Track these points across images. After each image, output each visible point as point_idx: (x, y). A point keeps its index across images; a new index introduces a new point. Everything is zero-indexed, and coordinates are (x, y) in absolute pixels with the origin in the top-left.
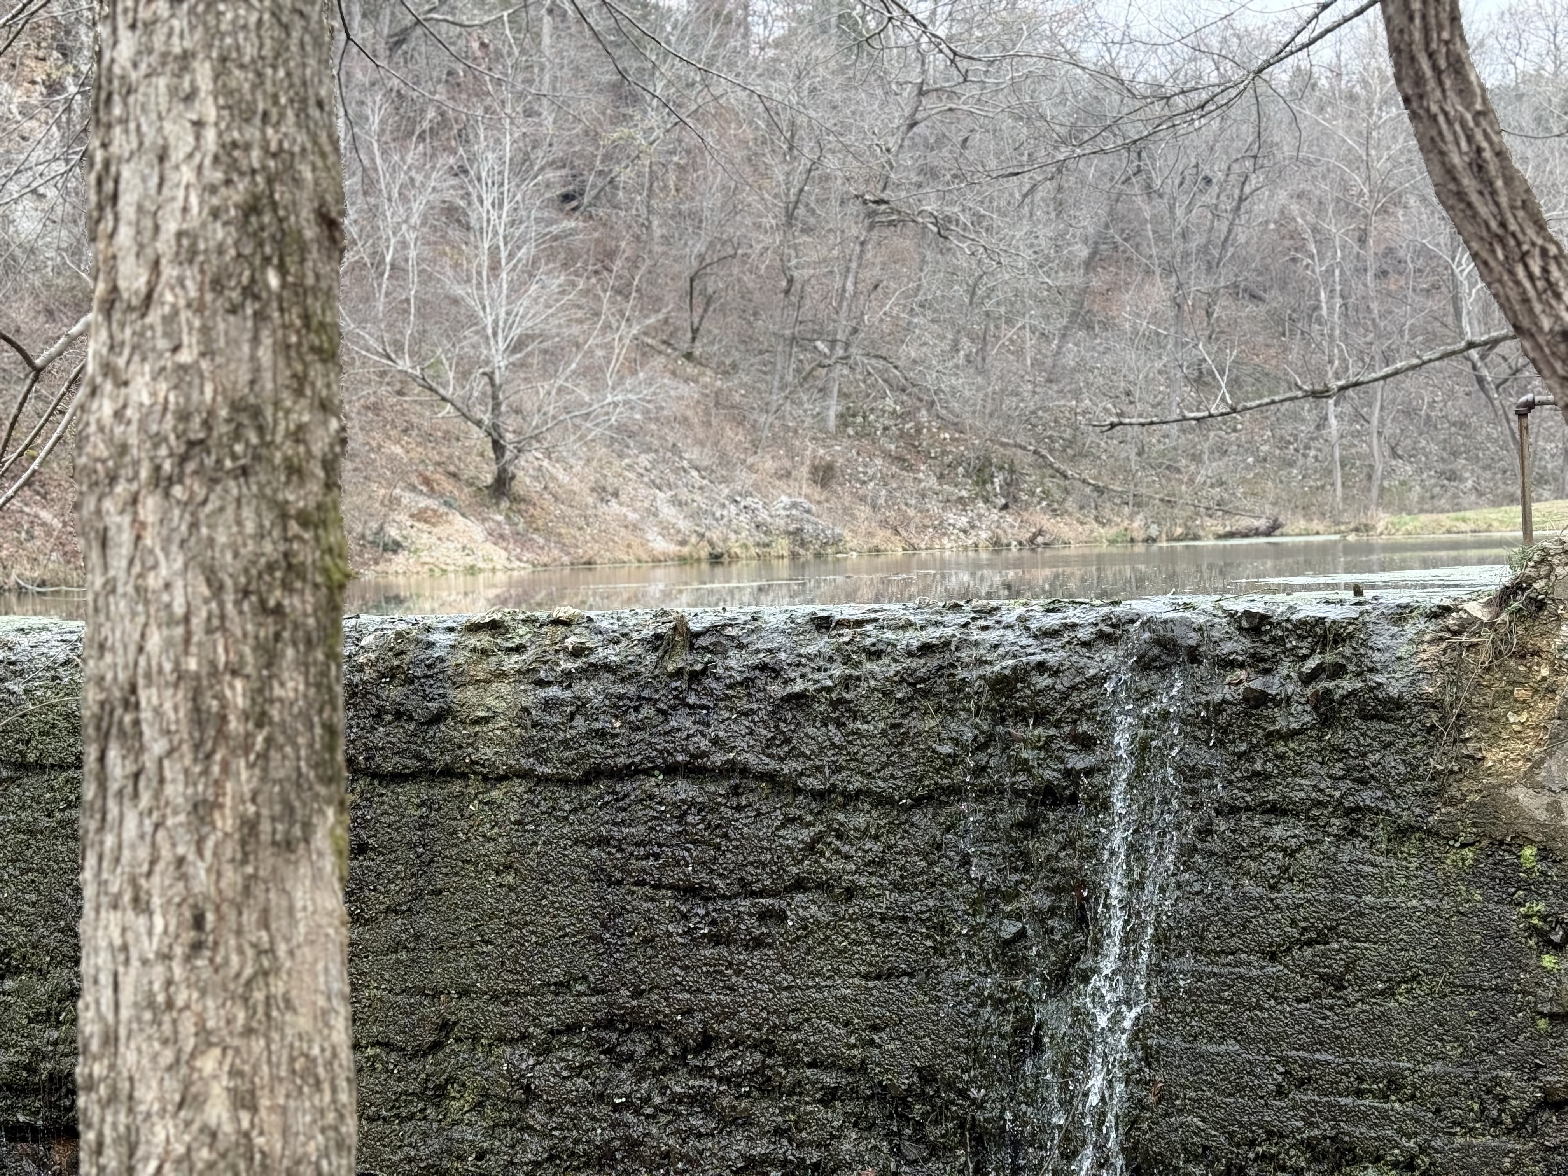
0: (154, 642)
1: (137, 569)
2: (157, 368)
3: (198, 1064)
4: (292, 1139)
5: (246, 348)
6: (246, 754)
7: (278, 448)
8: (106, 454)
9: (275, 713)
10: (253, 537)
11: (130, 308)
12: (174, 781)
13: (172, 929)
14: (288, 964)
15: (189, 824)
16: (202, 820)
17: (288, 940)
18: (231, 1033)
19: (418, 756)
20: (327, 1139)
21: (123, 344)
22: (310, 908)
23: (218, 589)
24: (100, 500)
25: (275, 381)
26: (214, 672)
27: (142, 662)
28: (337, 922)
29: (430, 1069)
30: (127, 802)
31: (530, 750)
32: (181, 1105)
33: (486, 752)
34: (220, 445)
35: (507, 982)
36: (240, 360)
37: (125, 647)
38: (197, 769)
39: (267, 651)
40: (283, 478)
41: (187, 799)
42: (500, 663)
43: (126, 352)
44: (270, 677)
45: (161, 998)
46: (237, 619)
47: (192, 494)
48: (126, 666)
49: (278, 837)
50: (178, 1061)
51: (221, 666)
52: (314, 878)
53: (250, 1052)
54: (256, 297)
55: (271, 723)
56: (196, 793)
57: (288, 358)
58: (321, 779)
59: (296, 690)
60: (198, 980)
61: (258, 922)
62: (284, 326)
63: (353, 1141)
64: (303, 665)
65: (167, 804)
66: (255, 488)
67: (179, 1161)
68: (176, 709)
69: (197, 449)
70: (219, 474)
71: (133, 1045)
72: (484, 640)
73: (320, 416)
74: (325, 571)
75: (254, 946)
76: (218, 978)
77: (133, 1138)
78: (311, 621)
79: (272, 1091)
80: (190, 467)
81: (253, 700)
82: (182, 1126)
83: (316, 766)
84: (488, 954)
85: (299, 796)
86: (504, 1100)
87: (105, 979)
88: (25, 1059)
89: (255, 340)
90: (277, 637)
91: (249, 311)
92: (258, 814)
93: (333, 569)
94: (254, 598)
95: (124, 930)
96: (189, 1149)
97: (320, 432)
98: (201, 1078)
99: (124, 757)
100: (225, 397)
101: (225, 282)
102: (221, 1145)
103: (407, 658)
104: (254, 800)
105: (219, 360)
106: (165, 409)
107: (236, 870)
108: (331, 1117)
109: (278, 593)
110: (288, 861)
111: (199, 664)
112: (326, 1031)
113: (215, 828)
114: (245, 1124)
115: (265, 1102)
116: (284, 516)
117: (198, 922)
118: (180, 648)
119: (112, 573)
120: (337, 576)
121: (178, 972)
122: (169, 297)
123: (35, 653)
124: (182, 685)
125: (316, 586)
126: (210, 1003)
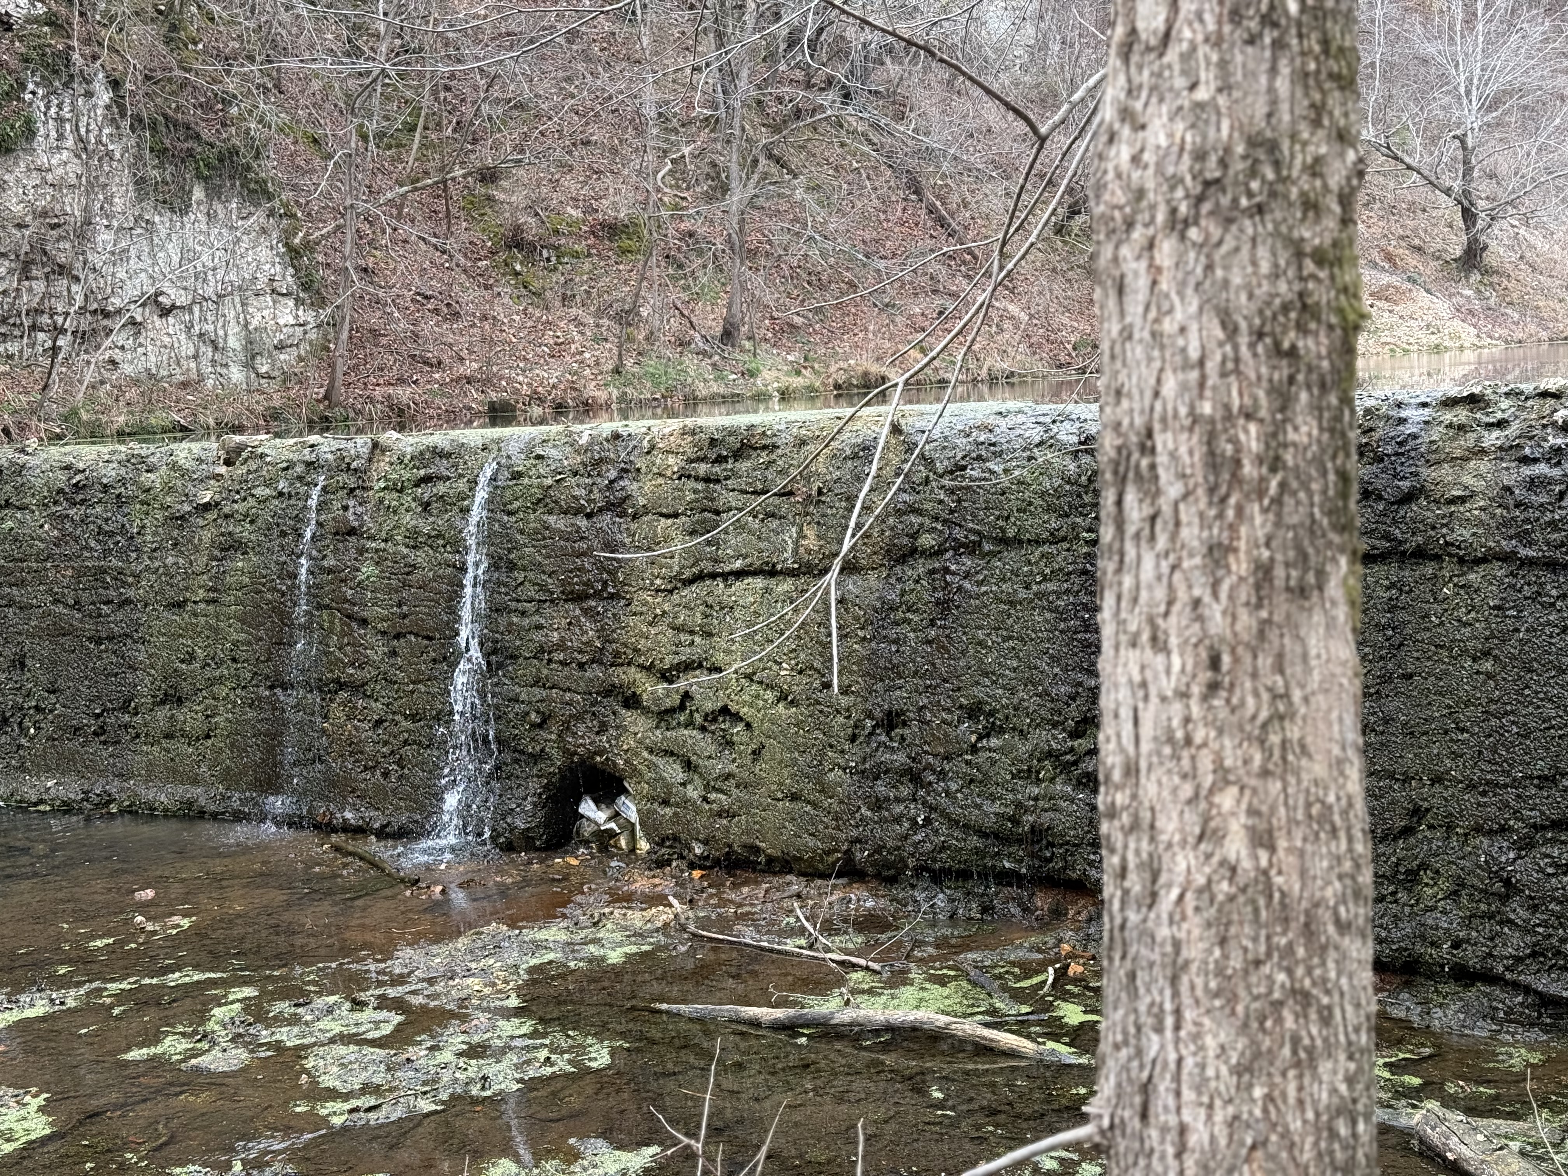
0: (1170, 386)
1: (1153, 314)
2: (1174, 107)
3: (1217, 799)
4: (1309, 882)
5: (1263, 80)
6: (1260, 499)
7: (1294, 183)
8: (1123, 201)
9: (1289, 457)
10: (1268, 277)
11: (1149, 49)
12: (1189, 524)
13: (1189, 668)
14: (1303, 710)
15: (1205, 566)
16: (1217, 563)
17: (1302, 686)
18: (1248, 773)
19: (1387, 537)
20: (1345, 887)
21: (1140, 87)
22: (1324, 657)
23: (1231, 331)
24: (1117, 247)
25: (1292, 112)
26: (1228, 417)
27: (1158, 406)
28: (1350, 673)
29: (1401, 853)
30: (1144, 544)
31: (1512, 532)
32: (1201, 838)
33: (1463, 533)
34: (1236, 183)
35: (1484, 771)
36: (1257, 93)
37: (1142, 393)
38: (1213, 512)
39: (1281, 394)
40: (1299, 215)
41: (1202, 542)
42: (1479, 439)
43: (1144, 94)
44: (1284, 421)
45: (1179, 734)
46: (1251, 362)
47: (1208, 236)
48: (1142, 412)
49: (1293, 583)
50: (1197, 795)
51: (1235, 409)
52: (1328, 627)
53: (1267, 793)
54: (1275, 25)
55: (1285, 467)
56: (1211, 536)
57: (1306, 87)
58: (1334, 527)
59: (1309, 435)
60: (1215, 720)
61: (1273, 666)
62: (1303, 54)
63: (1370, 892)
64: (1317, 409)
65: (1183, 546)
66: (1270, 227)
67: (1200, 891)
68: (1191, 453)
69: (1213, 189)
70: (1235, 213)
71: (1153, 777)
72: (1462, 415)
73: (1337, 147)
74: (1340, 311)
75: (1270, 690)
76: (1234, 719)
77: (1155, 865)
78: (1325, 364)
79: (1289, 832)
80: (1206, 207)
81: (1267, 445)
82: (1202, 858)
83: (1330, 513)
84: (1463, 742)
85: (1312, 543)
86: (1481, 891)
87: (1126, 713)
88: (1010, 811)
89: (1273, 71)
90: (1291, 380)
91: (1267, 40)
92: (1272, 559)
93: (1348, 310)
94: (1268, 340)
95: (1143, 668)
96: (1209, 881)
97: (1337, 164)
98: (1219, 814)
99: (1141, 501)
100: (1242, 133)
101: (1243, 12)
102: (1241, 880)
103: (1376, 435)
104: (1268, 545)
105: (1236, 94)
106: (1182, 149)
107: (1250, 614)
108: (1347, 865)
109: (1292, 334)
110: (1302, 608)
111: (1214, 408)
112: (1341, 780)
113: (1229, 571)
114: (1264, 862)
115: (1282, 844)
116: (1299, 255)
117: (1215, 663)
118: (1195, 392)
119: (1128, 320)
120: (1352, 317)
121: (1196, 710)
122: (1187, 34)
123: (1013, 434)
124: (1197, 429)
125: (1331, 327)
126: (1227, 742)
